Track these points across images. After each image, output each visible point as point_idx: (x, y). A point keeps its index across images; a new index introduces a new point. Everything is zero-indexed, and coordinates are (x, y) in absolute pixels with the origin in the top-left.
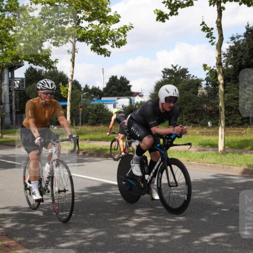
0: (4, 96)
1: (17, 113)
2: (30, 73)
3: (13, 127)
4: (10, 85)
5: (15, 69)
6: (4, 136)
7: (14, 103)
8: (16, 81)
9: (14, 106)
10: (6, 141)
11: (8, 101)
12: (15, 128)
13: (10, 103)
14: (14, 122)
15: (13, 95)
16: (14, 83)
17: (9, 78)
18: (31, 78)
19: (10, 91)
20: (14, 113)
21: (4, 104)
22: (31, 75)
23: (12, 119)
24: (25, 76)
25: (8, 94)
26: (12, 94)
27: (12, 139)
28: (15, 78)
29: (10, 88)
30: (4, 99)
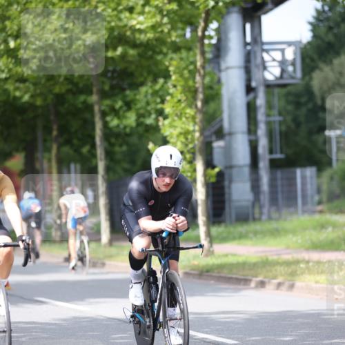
1: (274, 164)
2: (328, 19)
3: (261, 213)
4: (248, 70)
5: (266, 13)
6: (219, 248)
7: (262, 131)
9: (263, 143)
10: (221, 267)
11: (241, 122)
12: (270, 218)
13: (249, 132)
14: (265, 198)
15: (261, 101)
17: (246, 44)
18: (330, 38)
19: (249, 89)
20: (263, 165)
21: (230, 134)
22: (330, 28)
23: (256, 187)
24: (313, 31)
25: (240, 100)
26: (255, 98)
27: (241, 259)
28: (263, 43)
29: (248, 80)
30: (230, 117)
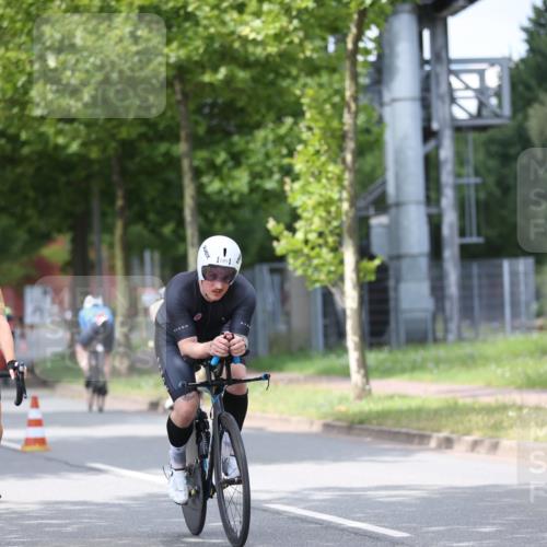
1: (467, 253)
3: (446, 331)
4: (426, 104)
5: (454, 13)
6: (380, 386)
7: (448, 200)
8: (456, 74)
9: (450, 219)
10: (383, 415)
11: (414, 186)
12: (460, 338)
13: (428, 201)
14: (453, 306)
15: (446, 152)
16: (451, 90)
17: (423, 62)
19: (428, 134)
20: (450, 253)
21: (398, 205)
23: (438, 289)
25: (414, 151)
26: (438, 148)
28: (450, 61)
29: (427, 120)
30: (397, 176)
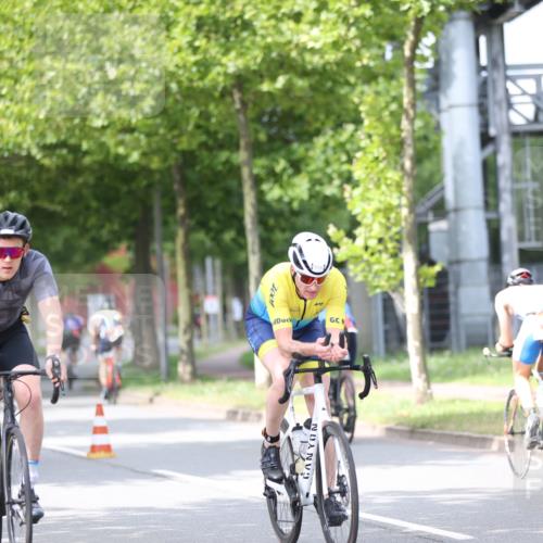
0: (456, 167)
4: (483, 110)
5: (511, 19)
8: (513, 79)
11: (474, 192)
13: (487, 206)
15: (504, 158)
16: (508, 96)
17: (481, 69)
19: (486, 139)
21: (456, 210)
25: (473, 156)
26: (495, 153)
28: (506, 67)
29: (485, 125)
